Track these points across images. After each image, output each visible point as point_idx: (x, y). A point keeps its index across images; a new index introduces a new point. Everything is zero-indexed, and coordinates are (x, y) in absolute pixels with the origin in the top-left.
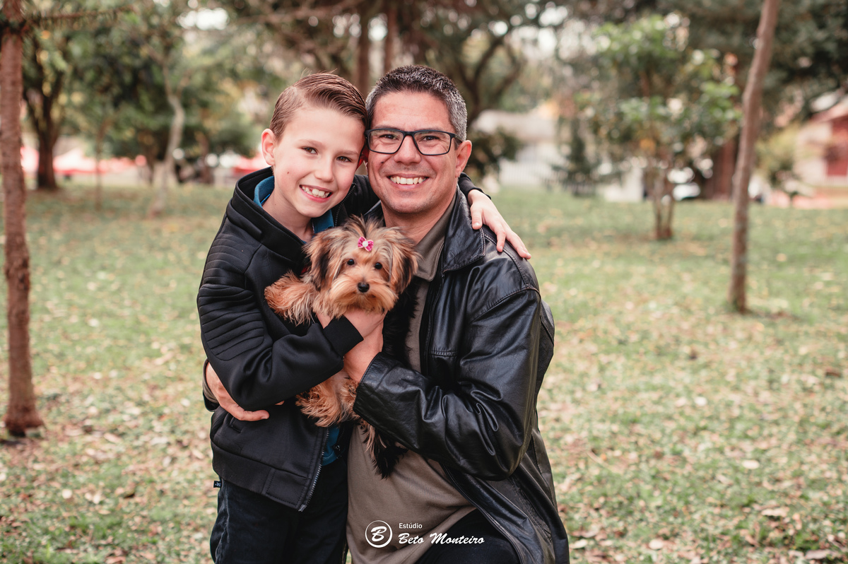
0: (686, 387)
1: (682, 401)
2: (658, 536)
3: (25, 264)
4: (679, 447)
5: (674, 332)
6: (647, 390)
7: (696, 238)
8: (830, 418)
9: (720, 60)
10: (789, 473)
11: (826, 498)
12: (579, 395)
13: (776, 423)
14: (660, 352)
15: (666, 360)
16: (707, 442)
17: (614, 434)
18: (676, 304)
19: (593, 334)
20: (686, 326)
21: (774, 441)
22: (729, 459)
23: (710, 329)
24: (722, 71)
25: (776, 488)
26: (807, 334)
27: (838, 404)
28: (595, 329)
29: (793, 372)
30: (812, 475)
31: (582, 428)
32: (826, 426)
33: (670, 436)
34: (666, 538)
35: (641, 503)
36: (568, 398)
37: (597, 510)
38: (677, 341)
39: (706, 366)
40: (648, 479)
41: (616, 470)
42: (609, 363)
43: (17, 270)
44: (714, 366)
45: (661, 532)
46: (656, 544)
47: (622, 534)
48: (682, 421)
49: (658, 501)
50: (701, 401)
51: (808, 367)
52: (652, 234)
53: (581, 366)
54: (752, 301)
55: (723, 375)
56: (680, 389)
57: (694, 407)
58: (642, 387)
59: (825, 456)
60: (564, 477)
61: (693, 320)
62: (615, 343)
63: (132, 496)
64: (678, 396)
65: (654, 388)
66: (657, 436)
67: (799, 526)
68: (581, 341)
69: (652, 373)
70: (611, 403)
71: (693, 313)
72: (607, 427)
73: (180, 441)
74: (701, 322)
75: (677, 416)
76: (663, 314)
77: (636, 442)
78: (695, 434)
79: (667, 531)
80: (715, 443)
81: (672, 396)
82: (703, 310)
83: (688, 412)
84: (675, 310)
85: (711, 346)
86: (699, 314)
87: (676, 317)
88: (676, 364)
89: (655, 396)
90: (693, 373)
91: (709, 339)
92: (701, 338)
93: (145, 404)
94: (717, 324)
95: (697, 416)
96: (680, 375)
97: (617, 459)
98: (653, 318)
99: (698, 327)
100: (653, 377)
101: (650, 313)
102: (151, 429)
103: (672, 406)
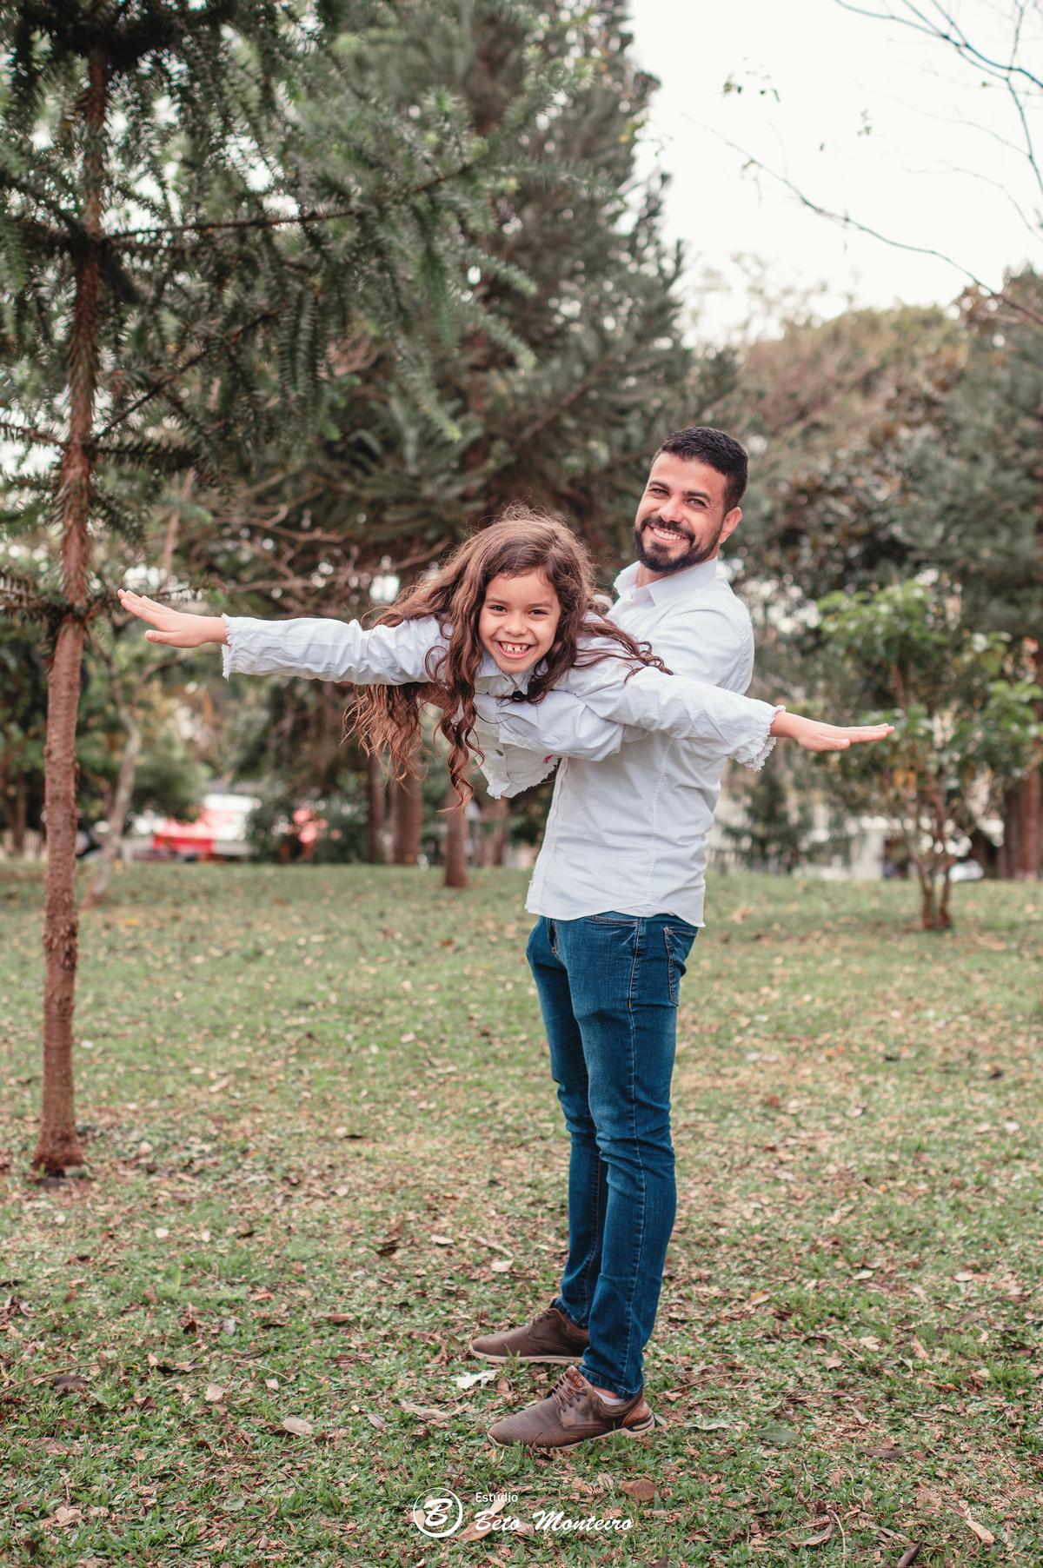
0: (989, 1111)
1: (984, 1127)
2: (966, 1268)
3: (73, 933)
4: (985, 1178)
5: (967, 1046)
6: (932, 1116)
7: (986, 928)
9: (1014, 646)
12: (837, 1121)
14: (947, 1070)
15: (959, 1080)
16: (1022, 1172)
17: (893, 1165)
18: (967, 1011)
19: (847, 1051)
20: (983, 1038)
23: (1020, 1042)
24: (1017, 662)
28: (848, 1044)
31: (847, 1158)
33: (972, 1164)
34: (976, 1270)
35: (940, 1235)
36: (823, 1126)
37: (881, 1241)
38: (971, 1056)
39: (1019, 1084)
40: (947, 1210)
41: (899, 1200)
42: (876, 1084)
43: (63, 939)
44: (1029, 1085)
45: (969, 1263)
46: (963, 1276)
47: (916, 1267)
48: (987, 1150)
49: (961, 1230)
50: (1012, 1127)
52: (918, 923)
53: (834, 1089)
56: (981, 1113)
57: (1003, 1134)
58: (926, 1110)
60: (832, 1210)
61: (992, 1031)
62: (880, 1060)
63: (250, 1235)
64: (978, 1121)
65: (945, 1113)
66: (954, 1165)
68: (830, 1058)
69: (939, 1094)
70: (884, 1129)
71: (992, 1023)
72: (882, 1155)
73: (286, 1179)
74: (1005, 1033)
75: (978, 1144)
76: (947, 1023)
77: (925, 1172)
78: (1006, 1163)
79: (977, 1263)
80: (1033, 1172)
81: (970, 1121)
82: (1006, 1018)
83: (995, 1138)
84: (965, 1018)
85: (1024, 1063)
86: (1002, 1023)
87: (968, 1028)
88: (973, 1084)
89: (946, 1122)
90: (998, 1094)
91: (1017, 1054)
92: (1006, 1053)
93: (215, 1139)
94: (1028, 1034)
95: (1007, 1143)
96: (979, 1097)
97: (901, 1189)
98: (932, 1029)
99: (1001, 1040)
100: (940, 1100)
101: (927, 1024)
102: (239, 1166)
103: (972, 1132)
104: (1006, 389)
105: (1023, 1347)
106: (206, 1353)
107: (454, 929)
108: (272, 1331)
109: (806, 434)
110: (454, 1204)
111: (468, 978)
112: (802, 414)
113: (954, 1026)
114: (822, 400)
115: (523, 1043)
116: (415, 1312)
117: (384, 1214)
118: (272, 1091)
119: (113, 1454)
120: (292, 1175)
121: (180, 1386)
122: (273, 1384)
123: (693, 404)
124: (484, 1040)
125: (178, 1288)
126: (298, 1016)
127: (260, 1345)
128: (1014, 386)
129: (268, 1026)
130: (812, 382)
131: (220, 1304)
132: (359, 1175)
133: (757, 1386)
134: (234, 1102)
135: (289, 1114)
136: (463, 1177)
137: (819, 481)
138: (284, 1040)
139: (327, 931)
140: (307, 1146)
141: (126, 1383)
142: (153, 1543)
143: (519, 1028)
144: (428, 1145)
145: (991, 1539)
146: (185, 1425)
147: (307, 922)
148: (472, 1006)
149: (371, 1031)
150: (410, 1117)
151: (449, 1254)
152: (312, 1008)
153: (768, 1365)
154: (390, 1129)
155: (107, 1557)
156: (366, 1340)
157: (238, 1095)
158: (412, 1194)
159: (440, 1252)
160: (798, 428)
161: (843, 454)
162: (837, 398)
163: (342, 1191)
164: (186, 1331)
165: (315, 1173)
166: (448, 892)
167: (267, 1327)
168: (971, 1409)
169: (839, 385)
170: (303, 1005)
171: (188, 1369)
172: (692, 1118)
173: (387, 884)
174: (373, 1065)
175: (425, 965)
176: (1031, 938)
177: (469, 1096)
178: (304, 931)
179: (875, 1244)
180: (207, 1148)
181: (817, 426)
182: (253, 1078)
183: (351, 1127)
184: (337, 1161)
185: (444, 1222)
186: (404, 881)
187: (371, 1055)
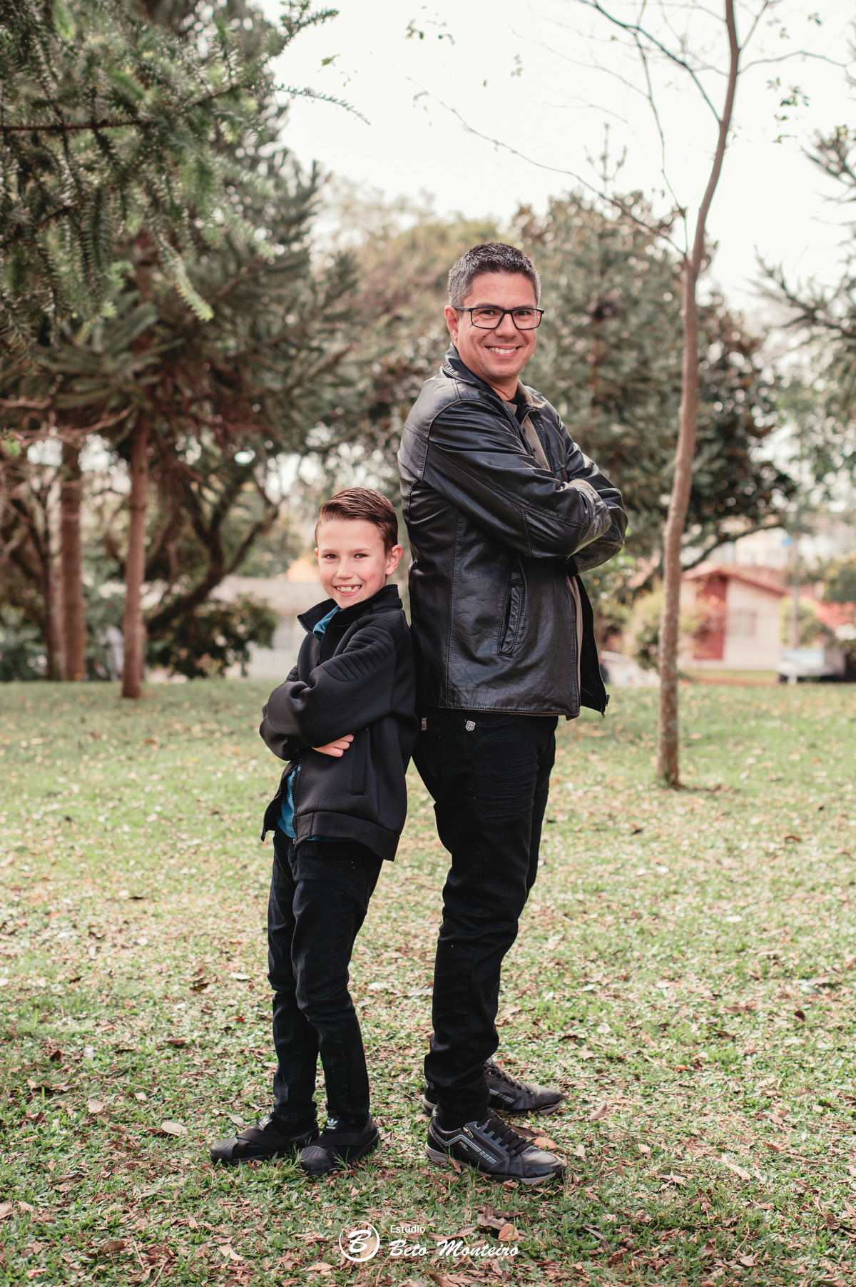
0: (640, 859)
1: (641, 871)
2: (663, 978)
4: (655, 910)
5: (605, 809)
6: (598, 864)
8: (800, 877)
10: (773, 924)
11: (815, 941)
13: (748, 884)
14: (597, 829)
15: (609, 836)
16: (682, 903)
17: (582, 903)
18: (597, 783)
20: (616, 803)
21: (750, 900)
22: (711, 917)
23: (645, 806)
25: (765, 935)
26: (753, 805)
27: (805, 865)
29: (750, 840)
30: (797, 924)
32: (799, 885)
33: (641, 899)
34: (671, 979)
35: (636, 954)
37: (593, 961)
38: (612, 818)
39: (657, 838)
40: (635, 935)
41: (596, 929)
44: (664, 838)
45: (664, 974)
46: (662, 984)
47: (626, 979)
48: (650, 889)
50: (663, 870)
51: (763, 836)
54: (683, 778)
55: (676, 847)
56: (635, 861)
57: (657, 876)
58: (592, 860)
59: (805, 909)
61: (621, 798)
63: (78, 979)
64: (635, 866)
65: (607, 862)
66: (628, 900)
67: (797, 962)
69: (597, 848)
71: (619, 792)
72: (569, 896)
73: (92, 934)
74: (633, 798)
75: (641, 884)
76: (585, 793)
77: (608, 907)
78: (667, 897)
79: (671, 973)
80: (690, 904)
81: (628, 867)
82: (630, 788)
83: (652, 879)
84: (598, 788)
85: (653, 821)
86: (627, 792)
87: (602, 796)
88: (620, 839)
89: (611, 868)
90: (643, 846)
91: (647, 815)
92: (638, 814)
93: (18, 904)
94: (651, 800)
95: (662, 882)
96: (628, 848)
97: (595, 921)
98: (574, 798)
99: (631, 803)
100: (600, 851)
101: (569, 794)
102: (46, 926)
103: (632, 876)
104: (564, 291)
105: (726, 1035)
106: (75, 1075)
107: (149, 731)
108: (125, 1055)
109: (389, 325)
110: (239, 949)
111: (183, 769)
112: (388, 309)
113: (590, 795)
114: (403, 298)
115: (249, 818)
116: (239, 1033)
117: (184, 957)
118: (54, 864)
119: (24, 1160)
120: (94, 930)
121: (62, 1103)
122: (141, 1096)
123: (321, 298)
124: (216, 817)
125: (35, 1025)
126: (51, 803)
127: (120, 1066)
128: (569, 287)
129: (28, 812)
130: (395, 282)
131: (73, 1036)
132: (152, 929)
133: (532, 1076)
134: (23, 874)
135: (75, 882)
136: (239, 927)
137: (405, 363)
138: (46, 823)
139: (42, 735)
140: (99, 907)
141: (16, 1104)
142: (85, 1227)
143: (241, 807)
144: (200, 903)
145: (749, 1177)
146: (76, 1133)
147: (21, 728)
148: (196, 791)
149: (118, 813)
150: (178, 880)
151: (251, 987)
152: (60, 797)
153: (535, 1059)
154: (165, 891)
155: (47, 1241)
156: (206, 1058)
157: (26, 868)
158: (202, 942)
159: (241, 985)
160: (384, 319)
161: (424, 342)
162: (416, 297)
163: (143, 941)
164: (52, 1059)
165: (114, 928)
166: (127, 703)
167: (120, 1052)
168: (703, 1083)
169: (417, 286)
170: (52, 794)
171: (65, 1089)
172: (409, 873)
173: (73, 697)
174: (131, 841)
175: (141, 760)
176: (619, 727)
177: (220, 862)
178: (22, 735)
179: (588, 963)
180: (14, 912)
181: (398, 319)
182: (34, 854)
183: (132, 891)
184: (130, 918)
185: (237, 962)
186: (88, 694)
187: (124, 833)
